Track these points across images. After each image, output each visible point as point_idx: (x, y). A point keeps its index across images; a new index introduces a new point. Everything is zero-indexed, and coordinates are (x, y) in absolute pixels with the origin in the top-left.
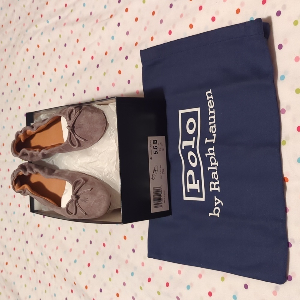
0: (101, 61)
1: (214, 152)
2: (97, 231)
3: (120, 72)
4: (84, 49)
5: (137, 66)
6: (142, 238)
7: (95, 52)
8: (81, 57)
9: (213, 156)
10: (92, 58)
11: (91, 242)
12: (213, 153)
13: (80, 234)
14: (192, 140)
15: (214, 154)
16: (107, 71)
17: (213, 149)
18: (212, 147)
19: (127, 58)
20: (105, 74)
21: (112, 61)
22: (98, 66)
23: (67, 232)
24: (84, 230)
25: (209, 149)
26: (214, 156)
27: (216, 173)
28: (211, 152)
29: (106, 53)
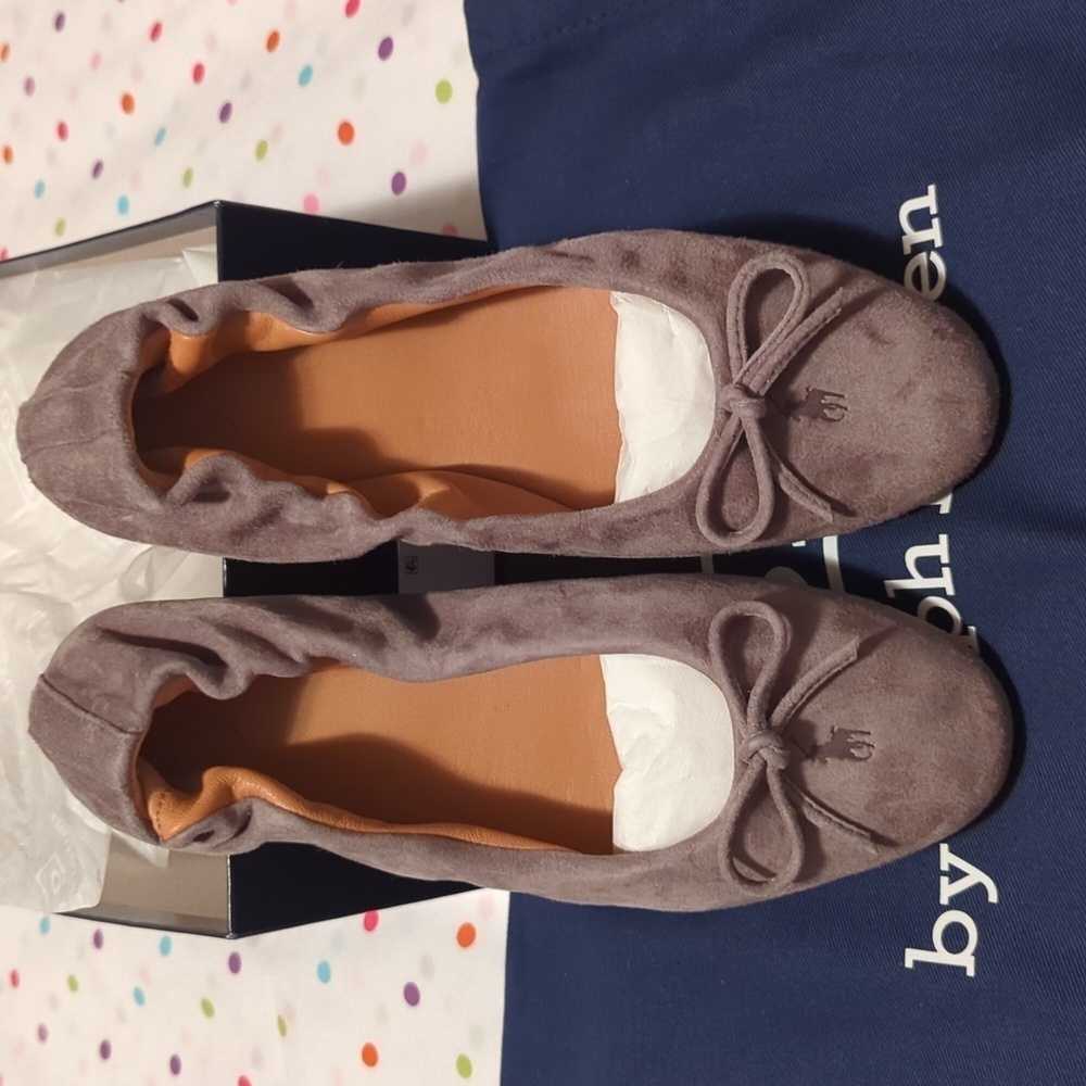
0: (246, 82)
1: (946, 571)
2: (207, 1008)
3: (346, 133)
4: (156, 31)
5: (444, 92)
6: (464, 1066)
8: (137, 73)
9: (941, 592)
10: (198, 72)
12: (940, 575)
13: (121, 1016)
15: (946, 581)
16: (277, 131)
17: (941, 549)
18: (936, 542)
19: (386, 48)
20: (261, 150)
21: (306, 76)
22: (225, 112)
23: (53, 1002)
24: (139, 997)
25: (913, 554)
26: (950, 591)
28: (929, 567)
29: (273, 41)
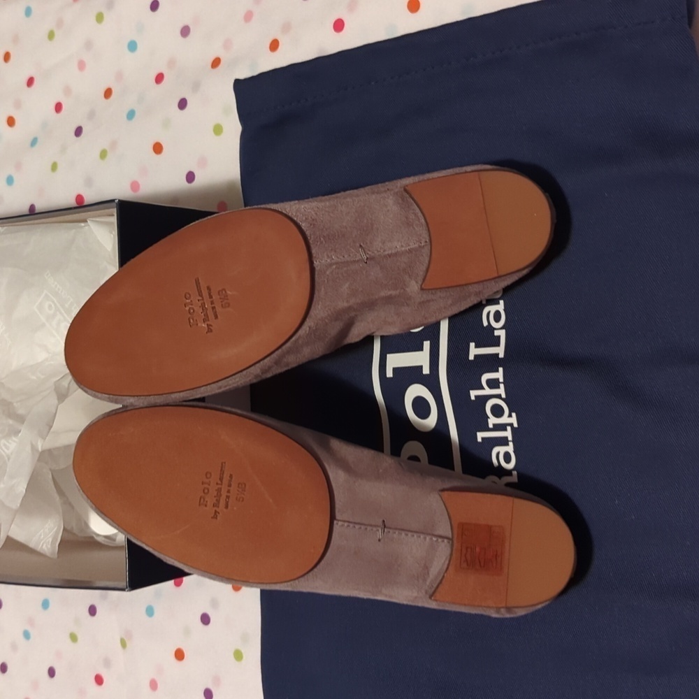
0: (91, 115)
1: (502, 386)
2: (74, 638)
3: (158, 148)
4: (30, 82)
5: (218, 130)
6: (238, 655)
7: (67, 91)
8: (18, 105)
9: (499, 396)
10: (58, 107)
11: (52, 673)
12: (499, 387)
13: (14, 647)
14: (422, 350)
15: (501, 391)
16: (114, 144)
17: (499, 375)
18: (497, 371)
19: (183, 104)
20: (103, 154)
21: (131, 115)
22: (78, 132)
24: (27, 635)
25: (485, 377)
26: (504, 396)
27: (510, 448)
28: (493, 384)
29: (108, 93)
